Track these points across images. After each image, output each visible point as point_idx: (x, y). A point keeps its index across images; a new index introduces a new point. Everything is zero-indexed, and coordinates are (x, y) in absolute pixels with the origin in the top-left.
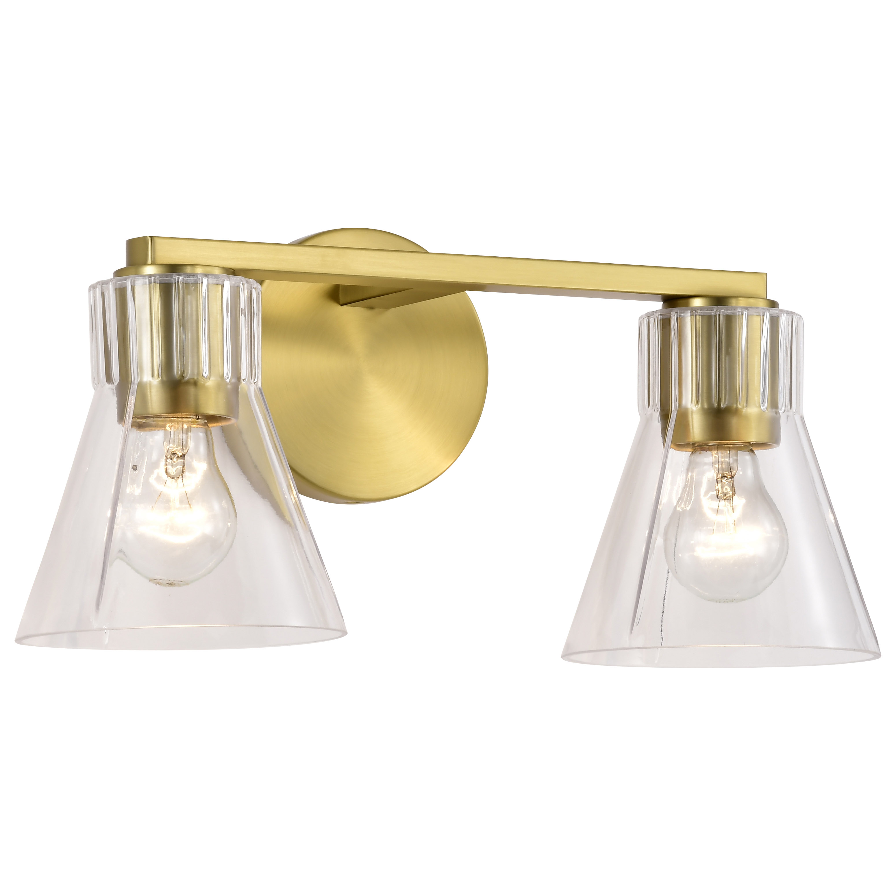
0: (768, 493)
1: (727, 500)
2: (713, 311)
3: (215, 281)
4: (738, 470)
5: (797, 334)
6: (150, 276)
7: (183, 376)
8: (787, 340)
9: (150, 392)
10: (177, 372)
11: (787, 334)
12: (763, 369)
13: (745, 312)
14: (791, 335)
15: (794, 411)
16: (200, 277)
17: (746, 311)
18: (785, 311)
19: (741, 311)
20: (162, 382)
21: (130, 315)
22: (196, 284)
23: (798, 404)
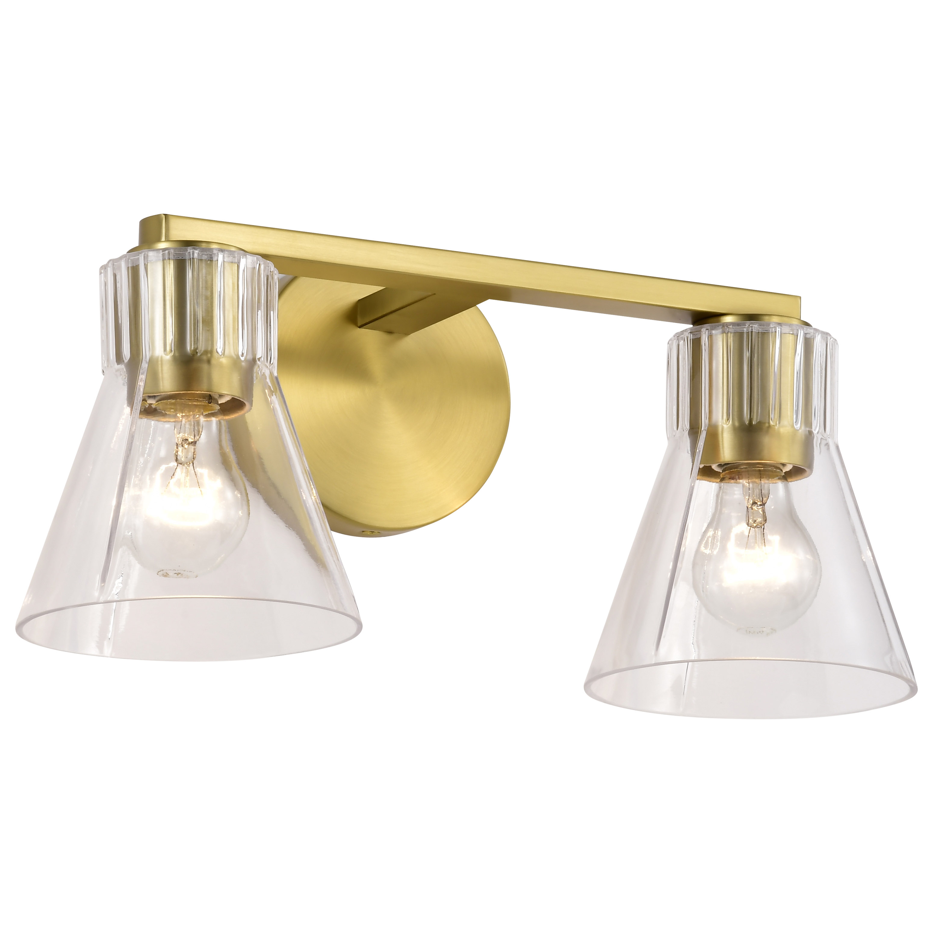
0: (800, 520)
1: (758, 528)
2: (745, 326)
3: (231, 259)
4: (769, 498)
5: (832, 356)
6: (164, 250)
7: (196, 351)
9: (162, 370)
10: (189, 348)
11: (822, 355)
12: (796, 389)
13: (778, 328)
14: (826, 356)
15: (828, 434)
16: (215, 252)
17: (780, 327)
18: (820, 331)
19: (774, 327)
20: (174, 358)
21: (142, 291)
22: (211, 259)
23: (832, 429)
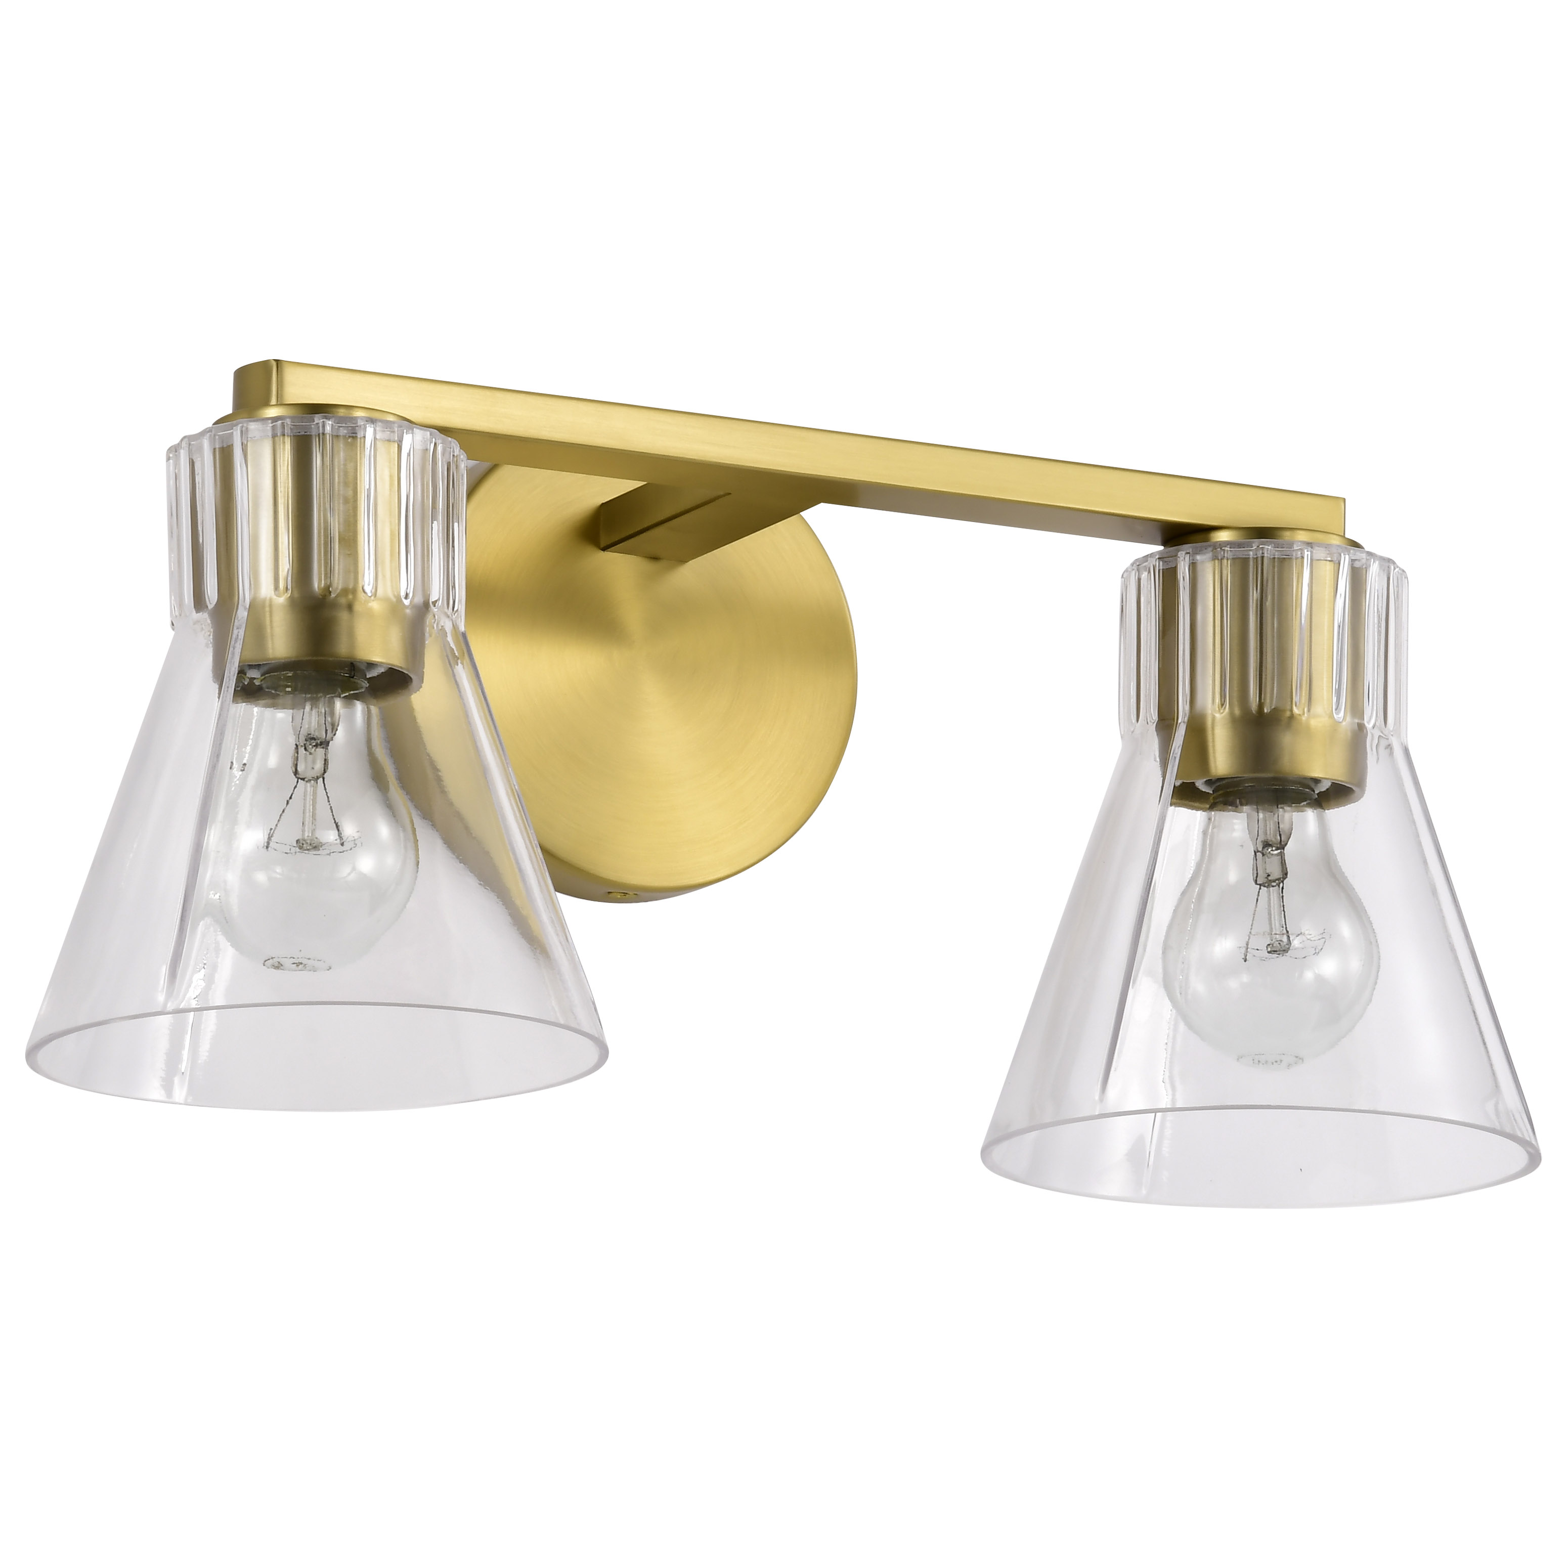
0: (1344, 873)
1: (1273, 886)
2: (1252, 547)
3: (386, 435)
4: (1292, 836)
5: (1397, 598)
6: (275, 419)
7: (329, 590)
8: (1380, 605)
9: (271, 622)
10: (317, 584)
11: (1380, 596)
12: (1338, 653)
13: (1307, 551)
14: (1387, 598)
15: (1392, 730)
16: (360, 423)
17: (1310, 549)
18: (1376, 556)
19: (1300, 549)
20: (292, 601)
21: (238, 487)
22: (354, 435)
23: (1398, 721)
